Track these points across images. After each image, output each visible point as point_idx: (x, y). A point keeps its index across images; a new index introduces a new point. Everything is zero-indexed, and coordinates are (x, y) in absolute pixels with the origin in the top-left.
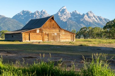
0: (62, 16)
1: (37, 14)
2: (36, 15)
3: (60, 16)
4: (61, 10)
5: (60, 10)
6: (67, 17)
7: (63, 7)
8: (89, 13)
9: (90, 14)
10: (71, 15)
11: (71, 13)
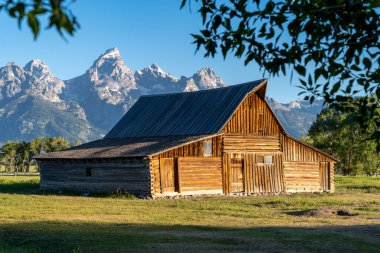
0: (104, 85)
1: (11, 75)
2: (6, 78)
3: (96, 83)
4: (101, 63)
5: (96, 62)
6: (122, 89)
7: (108, 52)
8: (203, 73)
9: (208, 78)
10: (136, 81)
11: (136, 74)
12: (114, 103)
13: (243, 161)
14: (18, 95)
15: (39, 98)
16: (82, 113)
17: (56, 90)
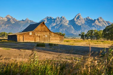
2: (57, 20)
3: (75, 21)
5: (76, 16)
6: (81, 22)
7: (78, 14)
9: (100, 19)
12: (80, 25)
13: (39, 36)
14: (59, 24)
15: (63, 24)
16: (72, 27)
17: (67, 22)
